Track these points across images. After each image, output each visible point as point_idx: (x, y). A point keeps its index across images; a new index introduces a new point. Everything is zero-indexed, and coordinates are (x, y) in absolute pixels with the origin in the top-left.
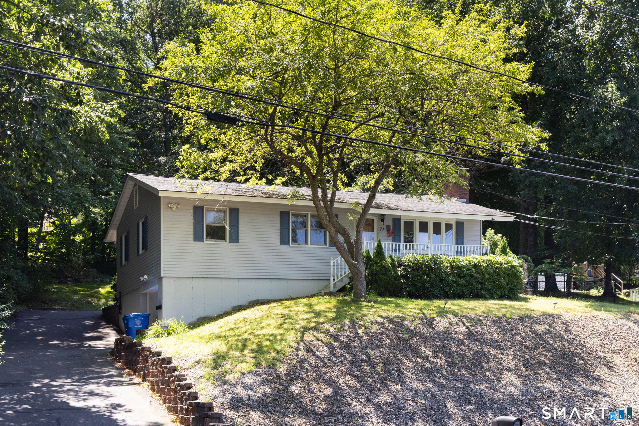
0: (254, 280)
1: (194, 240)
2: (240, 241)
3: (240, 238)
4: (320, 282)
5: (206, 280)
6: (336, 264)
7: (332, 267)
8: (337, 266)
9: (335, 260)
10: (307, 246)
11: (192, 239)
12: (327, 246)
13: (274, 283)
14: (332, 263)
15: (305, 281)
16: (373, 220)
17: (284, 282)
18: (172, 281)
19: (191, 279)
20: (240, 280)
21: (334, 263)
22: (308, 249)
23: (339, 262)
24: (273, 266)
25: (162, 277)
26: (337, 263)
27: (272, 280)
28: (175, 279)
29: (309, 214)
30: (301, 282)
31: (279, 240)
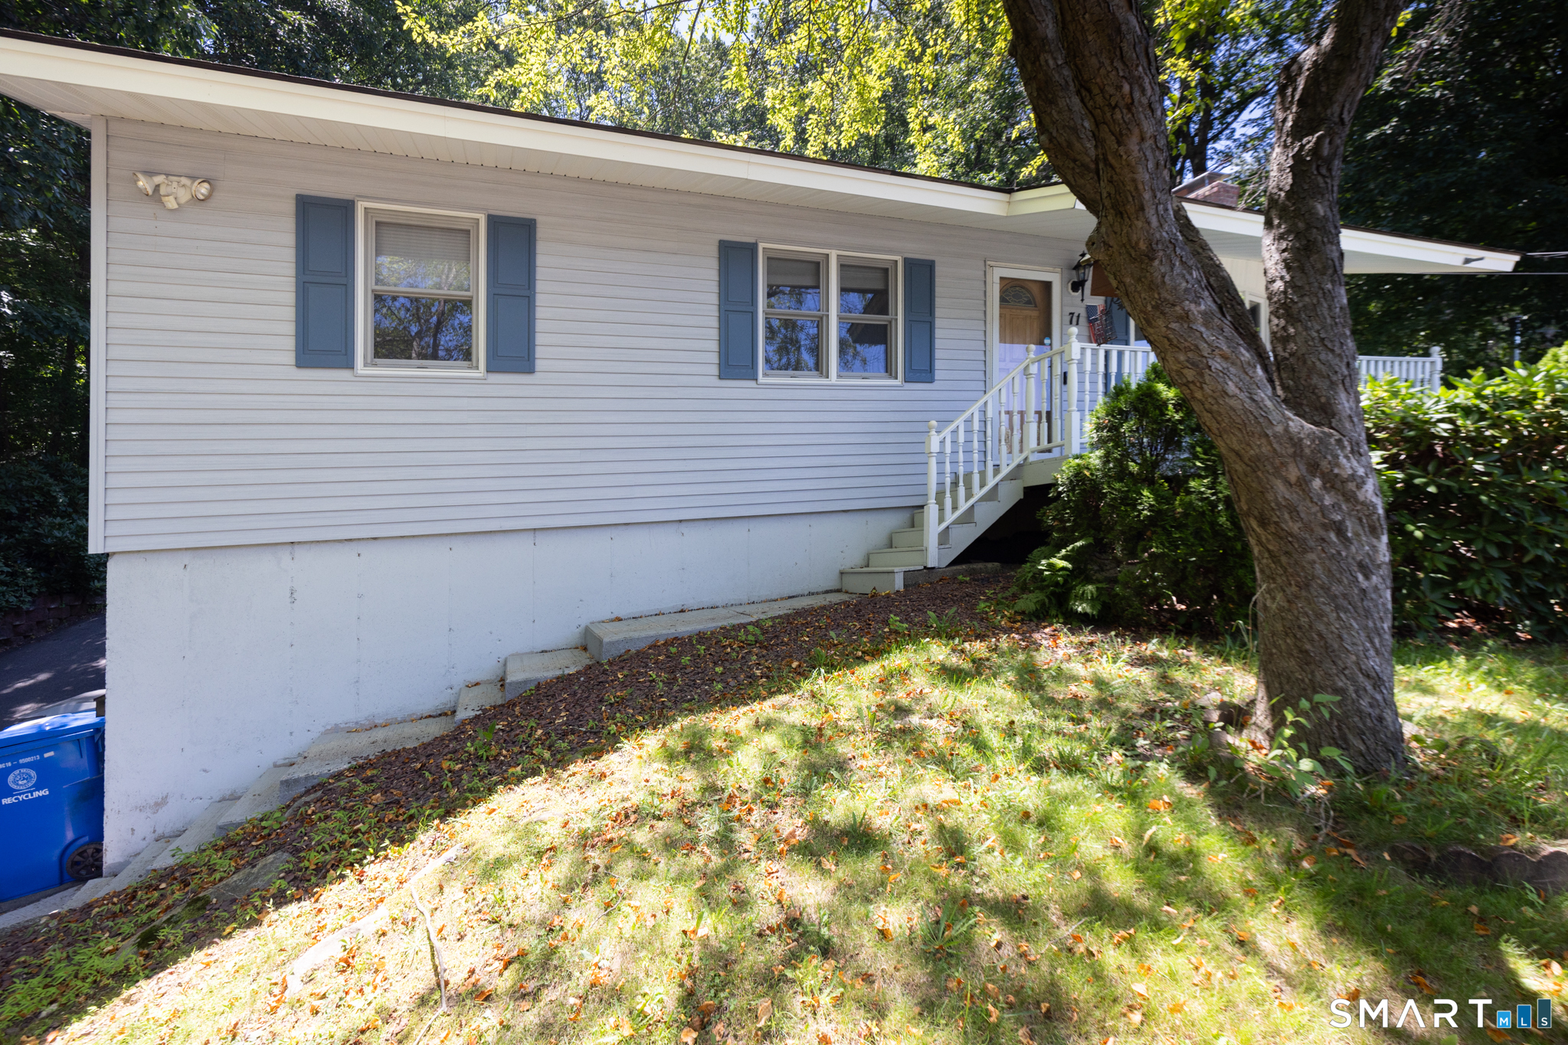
0: (607, 534)
1: (300, 364)
2: (540, 364)
3: (539, 352)
4: (871, 518)
5: (367, 550)
6: (948, 449)
7: (933, 462)
8: (955, 452)
9: (947, 433)
10: (823, 381)
11: (291, 358)
12: (898, 382)
13: (694, 536)
14: (935, 447)
15: (814, 521)
16: (1047, 286)
17: (737, 531)
18: (168, 570)
19: (285, 555)
20: (540, 536)
21: (943, 442)
22: (826, 394)
23: (961, 438)
24: (692, 465)
25: (103, 560)
26: (954, 442)
27: (683, 528)
28: (186, 558)
29: (833, 255)
30: (801, 525)
31: (714, 358)
